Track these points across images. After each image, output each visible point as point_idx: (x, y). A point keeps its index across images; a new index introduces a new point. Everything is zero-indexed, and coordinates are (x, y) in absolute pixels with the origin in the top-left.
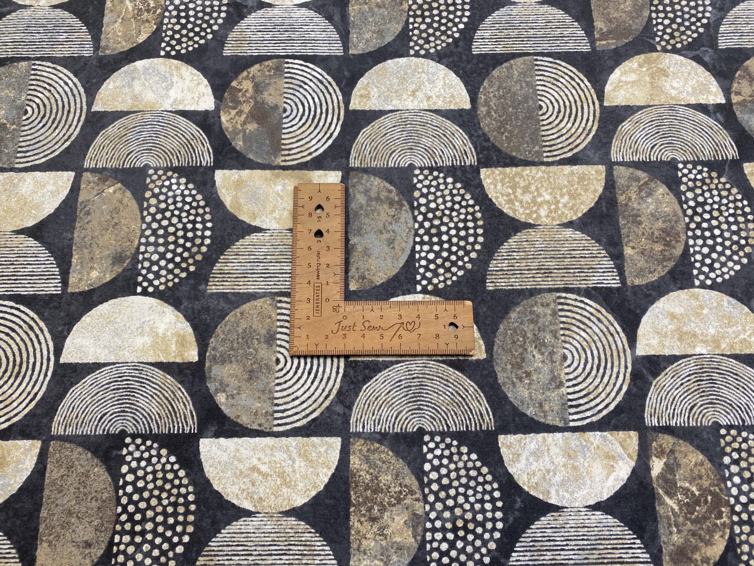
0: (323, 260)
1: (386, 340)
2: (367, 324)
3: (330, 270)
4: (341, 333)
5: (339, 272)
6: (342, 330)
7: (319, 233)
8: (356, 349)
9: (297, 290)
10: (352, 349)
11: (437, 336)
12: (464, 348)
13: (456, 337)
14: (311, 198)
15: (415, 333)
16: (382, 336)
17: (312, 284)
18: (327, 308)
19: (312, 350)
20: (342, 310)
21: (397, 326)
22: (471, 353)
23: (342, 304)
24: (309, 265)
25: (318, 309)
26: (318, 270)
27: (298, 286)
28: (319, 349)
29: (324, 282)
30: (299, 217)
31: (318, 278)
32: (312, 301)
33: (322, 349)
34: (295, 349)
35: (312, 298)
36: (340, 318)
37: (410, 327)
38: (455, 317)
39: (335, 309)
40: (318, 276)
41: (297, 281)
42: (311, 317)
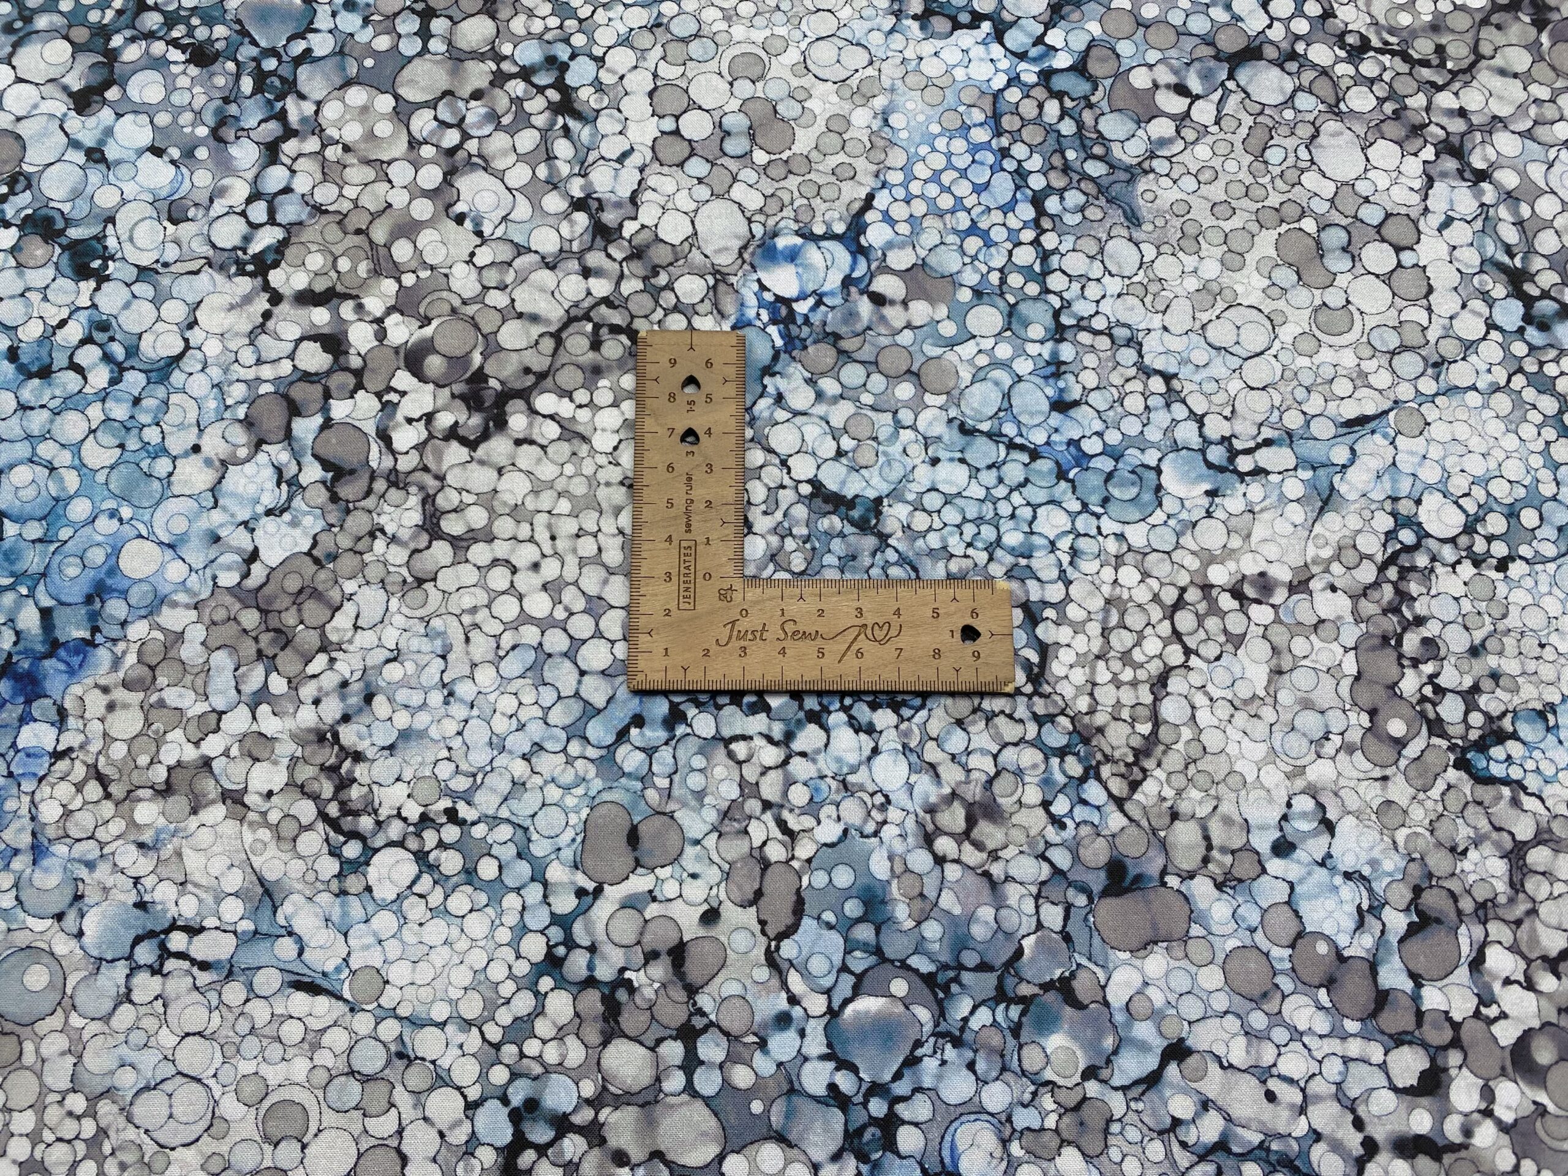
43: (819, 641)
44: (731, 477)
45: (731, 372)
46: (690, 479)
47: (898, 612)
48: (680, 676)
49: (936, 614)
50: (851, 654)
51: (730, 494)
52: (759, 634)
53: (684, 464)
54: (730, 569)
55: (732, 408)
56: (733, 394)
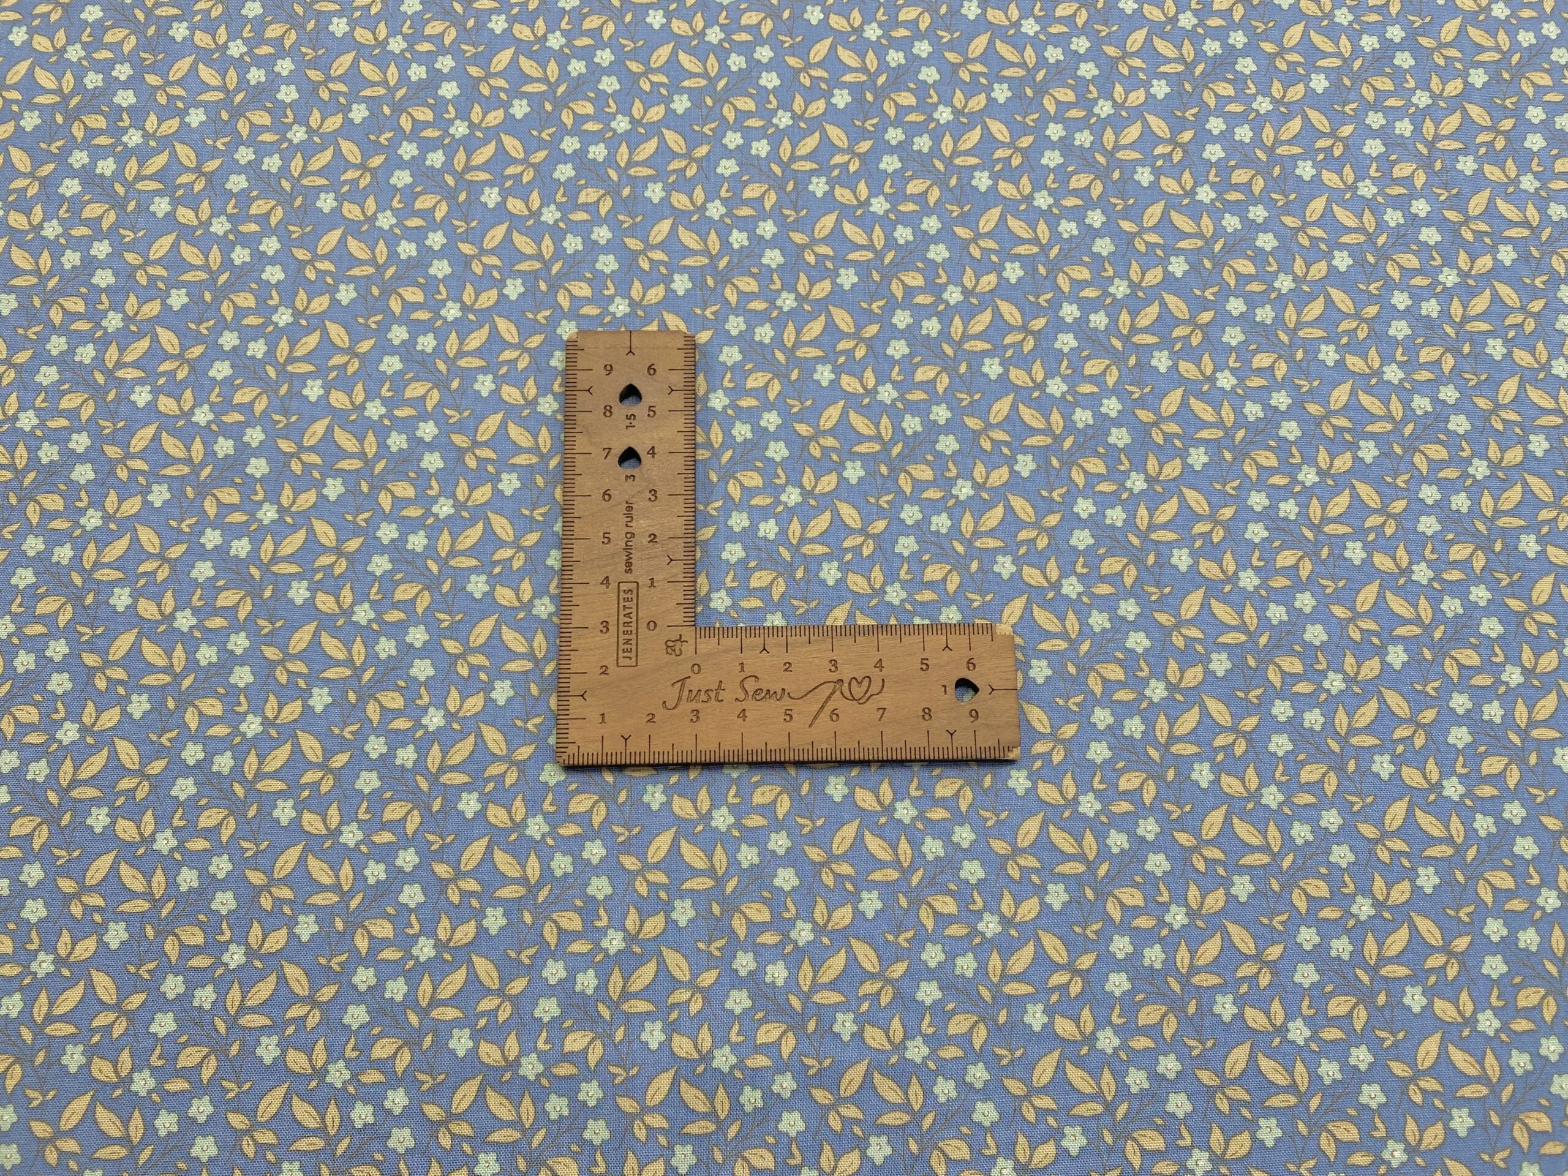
0: (641, 525)
1: (800, 722)
2: (751, 685)
3: (658, 549)
4: (686, 707)
5: (680, 555)
6: (690, 700)
7: (630, 455)
8: (726, 747)
9: (575, 601)
10: (714, 747)
11: (927, 713)
12: (992, 743)
13: (975, 714)
14: (609, 369)
15: (872, 705)
16: (789, 715)
17: (613, 585)
18: (651, 645)
19: (614, 750)
20: (688, 649)
21: (826, 690)
22: (1011, 756)
23: (688, 634)
24: (607, 538)
25: (628, 647)
26: (628, 549)
27: (577, 590)
28: (631, 748)
29: (644, 581)
30: (579, 416)
31: (629, 571)
32: (613, 628)
33: (638, 748)
34: (572, 749)
35: (612, 621)
36: (685, 670)
37: (858, 691)
38: (970, 664)
39: (672, 647)
40: (629, 564)
41: (576, 578)
42: (612, 668)
43: (786, 702)
44: (679, 506)
45: (678, 379)
46: (629, 508)
47: (879, 665)
48: (620, 747)
49: (925, 665)
50: (825, 715)
51: (678, 525)
52: (715, 693)
53: (623, 490)
54: (678, 617)
55: (680, 422)
56: (681, 406)
